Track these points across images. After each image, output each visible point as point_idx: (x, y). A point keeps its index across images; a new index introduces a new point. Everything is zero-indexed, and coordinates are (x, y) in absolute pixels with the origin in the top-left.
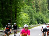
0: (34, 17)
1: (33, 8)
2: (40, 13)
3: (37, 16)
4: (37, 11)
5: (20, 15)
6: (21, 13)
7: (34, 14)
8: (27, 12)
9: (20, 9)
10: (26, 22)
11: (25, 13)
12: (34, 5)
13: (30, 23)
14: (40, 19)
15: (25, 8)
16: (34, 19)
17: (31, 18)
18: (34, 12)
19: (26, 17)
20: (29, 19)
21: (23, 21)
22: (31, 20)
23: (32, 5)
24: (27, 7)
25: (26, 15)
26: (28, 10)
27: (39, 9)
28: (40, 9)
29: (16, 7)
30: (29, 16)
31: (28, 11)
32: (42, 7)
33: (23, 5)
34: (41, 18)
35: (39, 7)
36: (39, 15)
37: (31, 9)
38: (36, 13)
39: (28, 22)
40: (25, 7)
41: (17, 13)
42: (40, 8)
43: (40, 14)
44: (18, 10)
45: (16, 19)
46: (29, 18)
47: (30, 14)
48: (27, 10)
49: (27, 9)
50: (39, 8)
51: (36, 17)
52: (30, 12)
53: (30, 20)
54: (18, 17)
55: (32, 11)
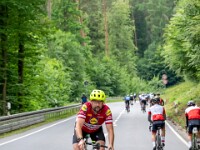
0: (84, 74)
1: (81, 42)
2: (106, 58)
3: (95, 68)
4: (94, 51)
5: (34, 63)
6: (40, 60)
7: (87, 62)
8: (59, 54)
9: (36, 42)
10: (57, 92)
11: (53, 57)
12: (86, 28)
13: (70, 96)
14: (108, 78)
15: (55, 39)
16: (86, 78)
17: (77, 77)
18: (86, 56)
19: (56, 74)
20: (68, 81)
21: (46, 88)
22: (76, 83)
23: (77, 29)
24: (60, 37)
25: (57, 65)
26: (66, 48)
27: (104, 42)
28: (107, 43)
29: (19, 35)
30: (67, 70)
31: (64, 51)
32: (115, 37)
33: (45, 29)
34: (111, 75)
35: (102, 37)
36: (103, 66)
37: (76, 44)
38: (93, 57)
39: (65, 92)
40: (52, 36)
41: (25, 59)
42: (106, 39)
43: (106, 62)
44: (27, 49)
45: (21, 82)
46: (67, 78)
47: (72, 62)
48: (61, 48)
49: (62, 44)
50: (101, 41)
51: (94, 72)
52: (70, 56)
53: (71, 84)
54: (29, 73)
55: (78, 52)
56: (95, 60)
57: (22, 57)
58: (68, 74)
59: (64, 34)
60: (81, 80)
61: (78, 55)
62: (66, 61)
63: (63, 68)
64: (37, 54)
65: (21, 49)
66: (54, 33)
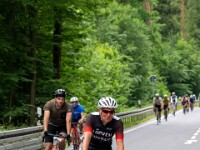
0: (150, 66)
1: (145, 18)
2: (182, 42)
3: (165, 57)
4: (164, 33)
5: (77, 51)
6: (84, 45)
7: (154, 49)
8: (113, 37)
9: (80, 19)
10: (110, 92)
11: (104, 41)
13: (129, 98)
15: (107, 14)
16: (152, 72)
17: (139, 71)
18: (152, 39)
19: (109, 65)
20: (126, 76)
21: (94, 86)
22: (137, 78)
24: (115, 12)
26: (123, 28)
27: (179, 19)
28: (183, 20)
29: (55, 9)
30: (125, 59)
31: (121, 32)
32: (195, 11)
34: (190, 67)
35: (177, 11)
36: (176, 54)
37: (138, 21)
38: (163, 40)
39: (122, 92)
40: (103, 11)
41: (64, 45)
42: (182, 15)
43: (182, 48)
44: (67, 29)
45: (57, 76)
46: (124, 71)
47: (131, 48)
48: (117, 27)
49: (117, 22)
50: (175, 17)
51: (165, 63)
52: (130, 39)
53: (130, 80)
54: (69, 64)
55: (141, 34)
56: (166, 46)
57: (59, 41)
58: (126, 66)
59: (120, 8)
60: (145, 74)
61: (141, 39)
62: (124, 46)
63: (119, 57)
64: (81, 36)
65: (58, 29)
66: (105, 5)
